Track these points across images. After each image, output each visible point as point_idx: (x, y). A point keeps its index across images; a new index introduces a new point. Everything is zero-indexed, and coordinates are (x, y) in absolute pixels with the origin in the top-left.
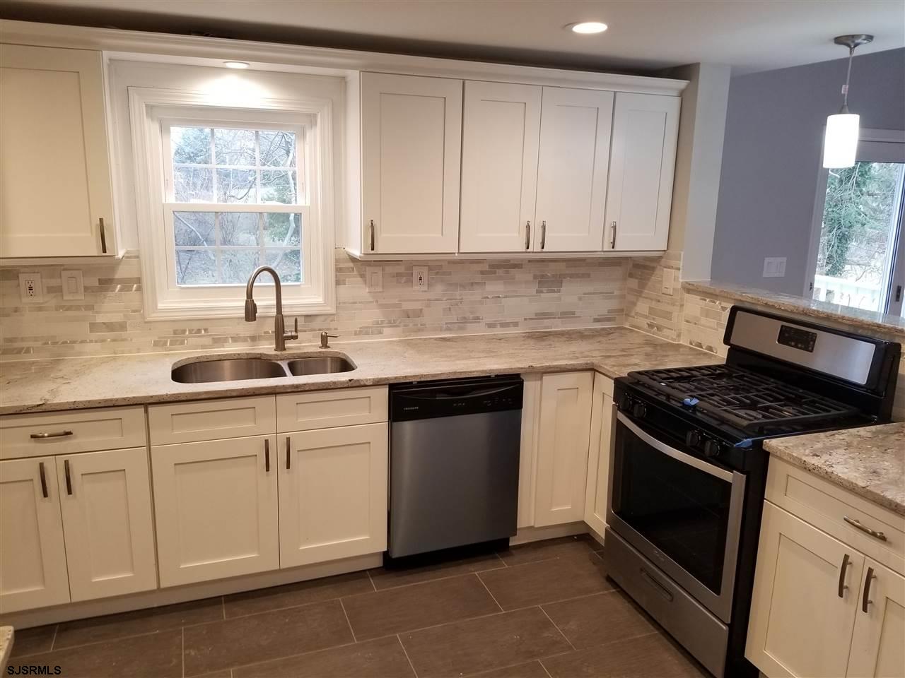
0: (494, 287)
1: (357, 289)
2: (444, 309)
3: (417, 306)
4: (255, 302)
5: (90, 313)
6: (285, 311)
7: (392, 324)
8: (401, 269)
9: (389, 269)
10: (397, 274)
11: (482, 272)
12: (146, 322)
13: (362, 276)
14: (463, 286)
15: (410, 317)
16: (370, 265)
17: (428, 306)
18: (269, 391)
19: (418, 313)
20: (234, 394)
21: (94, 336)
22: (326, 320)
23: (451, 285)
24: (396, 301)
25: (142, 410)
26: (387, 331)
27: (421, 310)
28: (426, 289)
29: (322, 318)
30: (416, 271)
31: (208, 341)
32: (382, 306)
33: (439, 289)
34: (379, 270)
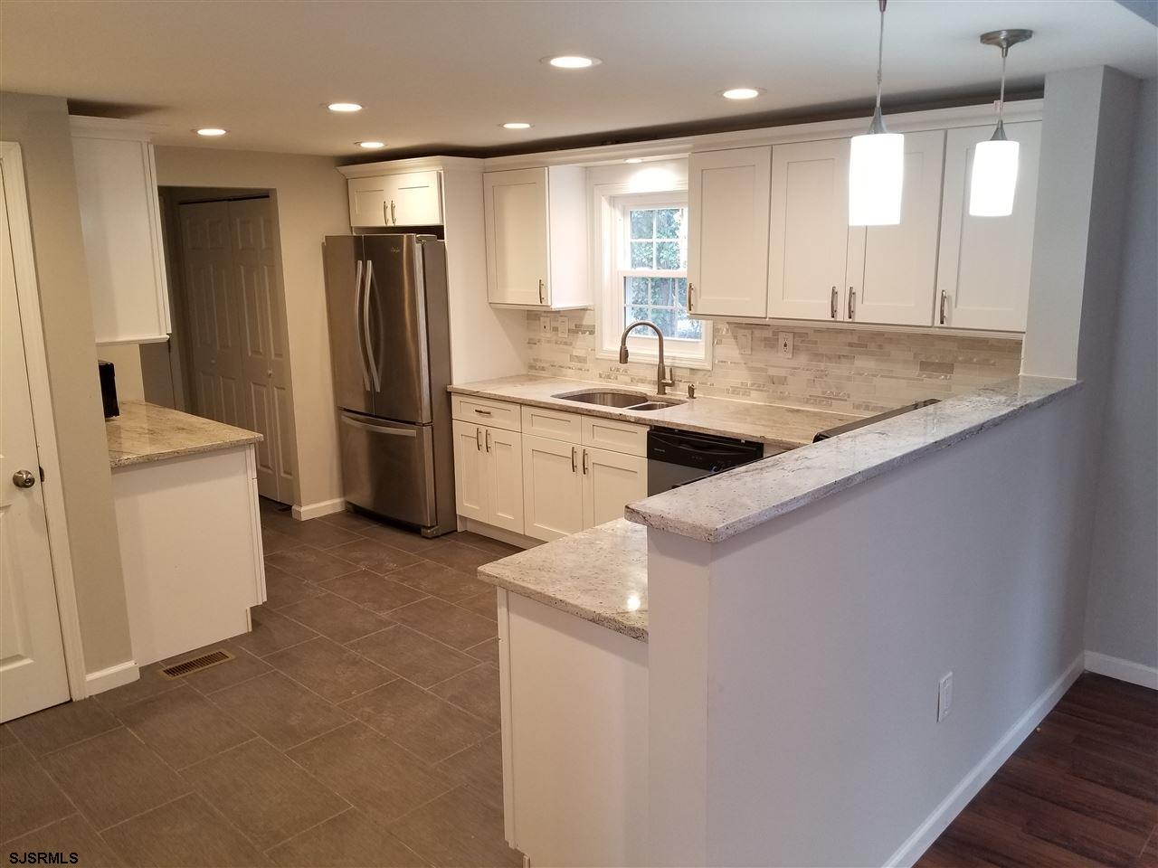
0: (864, 363)
1: (730, 351)
2: (808, 380)
3: (782, 373)
4: (628, 349)
5: (570, 348)
6: (667, 362)
7: (759, 388)
8: (768, 334)
9: (758, 333)
10: (765, 338)
11: (851, 345)
12: (597, 359)
13: (735, 337)
14: (829, 358)
15: (774, 383)
16: (741, 328)
17: (792, 375)
18: (574, 410)
19: (783, 381)
20: (557, 407)
21: (573, 364)
22: (705, 375)
23: (816, 355)
24: (762, 365)
25: (519, 407)
26: (754, 394)
27: (786, 377)
28: (790, 357)
29: (703, 373)
30: (781, 336)
31: (628, 379)
32: (751, 369)
33: (803, 359)
34: (748, 332)
